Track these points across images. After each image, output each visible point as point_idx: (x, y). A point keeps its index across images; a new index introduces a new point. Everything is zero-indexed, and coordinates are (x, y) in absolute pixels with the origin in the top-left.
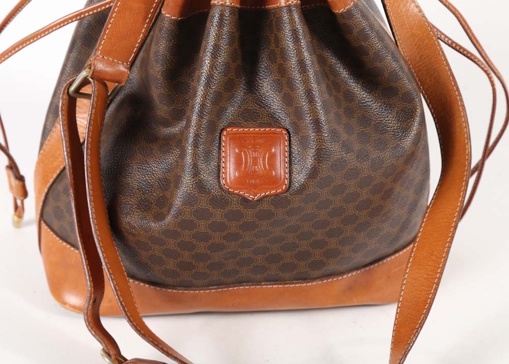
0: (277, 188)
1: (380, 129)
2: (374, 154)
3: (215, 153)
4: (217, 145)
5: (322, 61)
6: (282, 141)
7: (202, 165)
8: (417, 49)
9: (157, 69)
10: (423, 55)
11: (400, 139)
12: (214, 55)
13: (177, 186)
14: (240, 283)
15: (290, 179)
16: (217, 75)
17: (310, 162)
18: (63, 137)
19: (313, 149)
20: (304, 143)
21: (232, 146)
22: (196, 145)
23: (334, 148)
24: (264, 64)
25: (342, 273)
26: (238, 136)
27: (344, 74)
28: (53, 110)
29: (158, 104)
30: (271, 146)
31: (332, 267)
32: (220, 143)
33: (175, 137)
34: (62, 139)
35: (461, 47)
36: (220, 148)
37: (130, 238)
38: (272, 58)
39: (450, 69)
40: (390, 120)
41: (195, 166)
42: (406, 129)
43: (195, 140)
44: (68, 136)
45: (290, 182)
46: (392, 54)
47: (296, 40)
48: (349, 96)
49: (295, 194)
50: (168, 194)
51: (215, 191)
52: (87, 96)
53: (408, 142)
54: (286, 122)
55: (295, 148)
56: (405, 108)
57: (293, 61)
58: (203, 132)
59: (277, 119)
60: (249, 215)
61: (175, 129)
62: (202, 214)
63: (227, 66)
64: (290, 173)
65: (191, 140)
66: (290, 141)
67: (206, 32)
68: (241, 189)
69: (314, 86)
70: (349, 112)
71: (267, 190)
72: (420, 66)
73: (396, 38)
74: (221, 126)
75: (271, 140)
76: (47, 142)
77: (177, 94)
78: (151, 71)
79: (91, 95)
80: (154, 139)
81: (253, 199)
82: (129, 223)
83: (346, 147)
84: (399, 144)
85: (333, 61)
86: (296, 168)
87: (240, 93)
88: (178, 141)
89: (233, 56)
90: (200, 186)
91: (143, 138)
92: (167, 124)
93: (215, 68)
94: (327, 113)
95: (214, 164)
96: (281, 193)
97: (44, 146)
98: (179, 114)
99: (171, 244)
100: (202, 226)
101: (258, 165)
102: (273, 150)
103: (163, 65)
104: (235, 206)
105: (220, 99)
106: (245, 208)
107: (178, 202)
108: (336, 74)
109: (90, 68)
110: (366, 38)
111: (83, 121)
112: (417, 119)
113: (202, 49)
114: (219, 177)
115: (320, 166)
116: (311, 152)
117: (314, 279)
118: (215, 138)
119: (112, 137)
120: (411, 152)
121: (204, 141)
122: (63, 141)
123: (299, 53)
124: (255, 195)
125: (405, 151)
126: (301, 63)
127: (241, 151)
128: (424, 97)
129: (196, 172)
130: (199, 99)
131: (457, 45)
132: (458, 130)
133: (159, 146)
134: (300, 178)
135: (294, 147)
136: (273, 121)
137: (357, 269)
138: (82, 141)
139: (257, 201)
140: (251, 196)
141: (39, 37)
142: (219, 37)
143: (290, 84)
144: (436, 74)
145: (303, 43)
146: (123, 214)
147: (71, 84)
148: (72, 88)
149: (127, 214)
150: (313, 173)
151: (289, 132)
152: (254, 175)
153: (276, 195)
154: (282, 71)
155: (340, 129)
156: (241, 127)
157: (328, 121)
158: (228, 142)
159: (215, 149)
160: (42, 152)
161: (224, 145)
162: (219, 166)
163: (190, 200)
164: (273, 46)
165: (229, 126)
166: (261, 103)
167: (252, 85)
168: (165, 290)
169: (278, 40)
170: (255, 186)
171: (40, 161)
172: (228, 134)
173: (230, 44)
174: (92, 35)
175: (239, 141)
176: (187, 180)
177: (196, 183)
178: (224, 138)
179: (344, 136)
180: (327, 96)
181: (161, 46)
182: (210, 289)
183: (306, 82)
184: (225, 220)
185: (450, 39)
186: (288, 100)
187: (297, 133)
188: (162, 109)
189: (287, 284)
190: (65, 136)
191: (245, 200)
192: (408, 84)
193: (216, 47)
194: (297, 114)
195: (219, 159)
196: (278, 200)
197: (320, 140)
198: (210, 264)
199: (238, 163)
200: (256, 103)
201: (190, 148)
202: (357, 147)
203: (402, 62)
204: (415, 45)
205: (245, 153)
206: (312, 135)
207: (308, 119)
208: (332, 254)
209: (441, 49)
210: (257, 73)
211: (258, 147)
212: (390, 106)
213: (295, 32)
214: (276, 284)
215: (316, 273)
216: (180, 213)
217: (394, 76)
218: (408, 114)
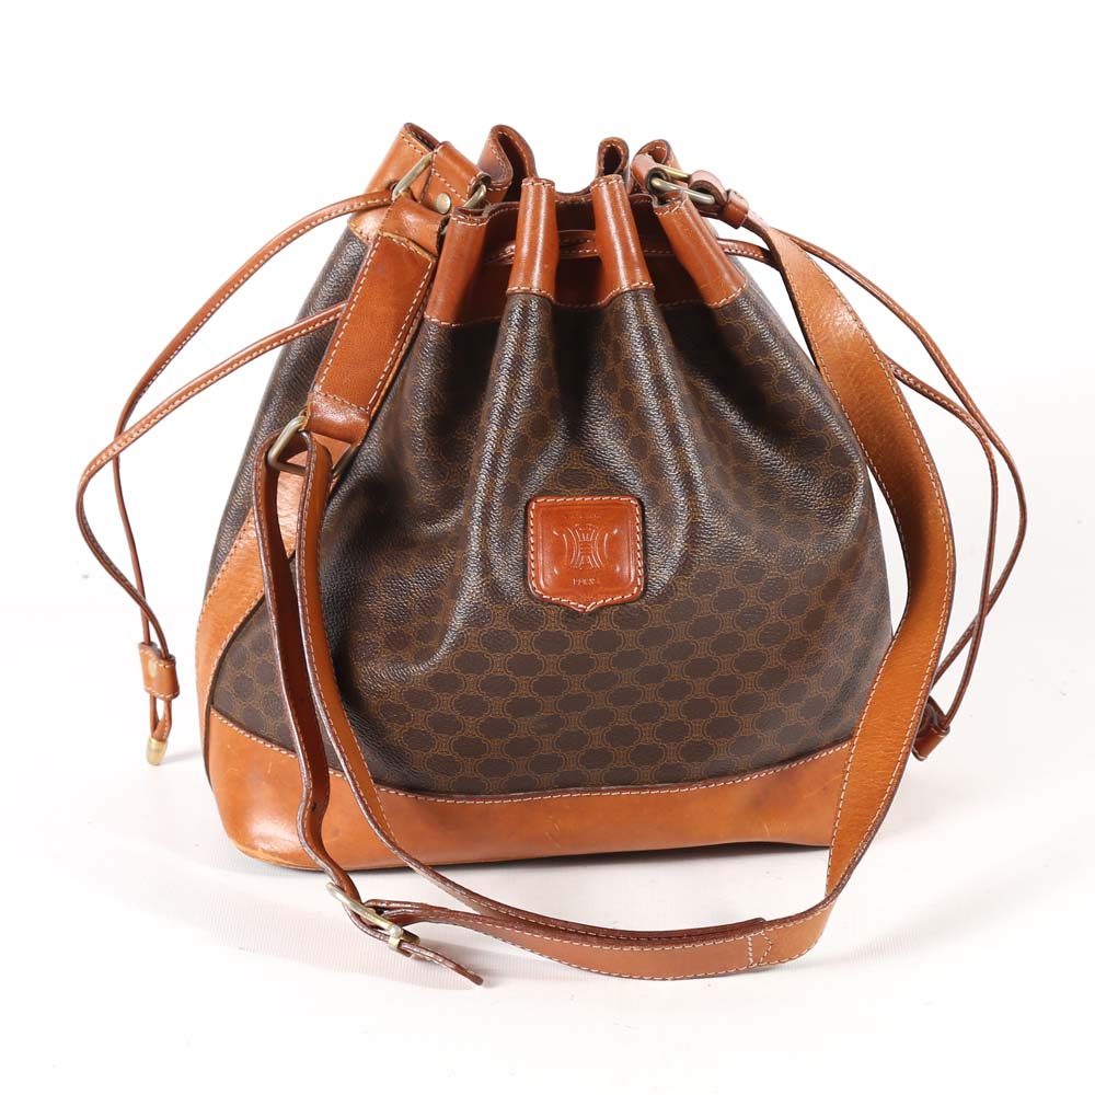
0: (623, 592)
1: (798, 506)
2: (787, 543)
3: (518, 538)
4: (521, 525)
5: (696, 394)
6: (631, 516)
7: (496, 557)
8: (854, 383)
9: (416, 416)
10: (865, 394)
11: (832, 525)
12: (515, 373)
13: (454, 594)
14: (564, 785)
15: (646, 579)
16: (519, 406)
17: (678, 546)
19: (682, 524)
20: (667, 517)
21: (546, 526)
22: (485, 520)
24: (597, 396)
25: (742, 773)
26: (555, 509)
27: (733, 418)
29: (417, 481)
30: (612, 524)
31: (723, 756)
32: (526, 523)
33: (447, 536)
35: (931, 390)
36: (525, 530)
37: (374, 701)
38: (611, 384)
39: (912, 417)
40: (815, 494)
41: (485, 558)
42: (838, 511)
43: (483, 514)
45: (646, 584)
46: (811, 381)
47: (649, 345)
48: (742, 453)
49: (655, 602)
50: (437, 620)
51: (520, 601)
52: (297, 469)
53: (845, 532)
54: (637, 485)
55: (653, 528)
56: (836, 475)
57: (645, 379)
58: (497, 502)
59: (622, 484)
60: (578, 643)
61: (446, 525)
62: (497, 641)
63: (535, 392)
64: (646, 567)
66: (643, 516)
67: (500, 338)
68: (564, 595)
69: (681, 418)
70: (743, 476)
71: (608, 594)
72: (862, 413)
73: (818, 362)
74: (527, 495)
77: (450, 461)
78: (405, 424)
79: (304, 468)
80: (413, 544)
81: (584, 609)
82: (372, 675)
83: (739, 525)
84: (829, 532)
85: (714, 396)
86: (655, 558)
87: (557, 444)
89: (544, 377)
90: (493, 590)
91: (391, 545)
92: (433, 516)
93: (516, 394)
94: (703, 463)
95: (515, 556)
96: (630, 601)
97: (215, 583)
98: (453, 495)
99: (446, 703)
100: (498, 664)
101: (590, 555)
102: (616, 531)
103: (425, 409)
104: (553, 625)
105: (526, 448)
106: (570, 629)
107: (457, 621)
108: (720, 417)
109: (305, 414)
110: (764, 349)
111: (289, 521)
112: (860, 493)
113: (494, 366)
114: (525, 577)
115: (695, 552)
116: (681, 530)
117: (692, 781)
118: (518, 515)
120: (851, 546)
121: (498, 517)
123: (654, 365)
124: (587, 604)
125: (840, 545)
126: (658, 380)
127: (561, 533)
128: (872, 471)
129: (486, 567)
130: (489, 447)
131: (924, 385)
132: (930, 522)
133: (419, 551)
134: (663, 575)
135: (651, 526)
136: (615, 485)
137: (768, 766)
138: (288, 554)
139: (590, 614)
140: (580, 606)
141: (216, 378)
142: (521, 342)
143: (642, 420)
144: (889, 427)
145: (661, 349)
146: (361, 661)
147: (271, 446)
148: (273, 453)
149: (370, 658)
150: (686, 564)
151: (641, 503)
152: (585, 571)
153: (623, 603)
154: (628, 401)
155: (728, 496)
156: (561, 496)
157: (706, 480)
158: (539, 520)
159: (517, 533)
160: (210, 592)
161: (532, 525)
162: (525, 561)
163: (477, 618)
164: (610, 364)
165: (541, 494)
166: (593, 459)
167: (577, 432)
168: (433, 799)
169: (618, 349)
170: (586, 589)
171: (207, 609)
173: (541, 355)
174: (303, 381)
175: (558, 517)
176: (472, 582)
177: (488, 585)
178: (532, 514)
179: (734, 508)
180: (703, 438)
181: (423, 374)
182: (512, 798)
183: (667, 411)
184: (536, 652)
185: (911, 376)
186: (641, 448)
187: (654, 503)
188: (423, 490)
189: (645, 789)
191: (571, 614)
192: (841, 432)
193: (518, 361)
194: (655, 469)
195: (526, 548)
196: (627, 613)
197: (694, 509)
198: (512, 741)
199: (558, 553)
200: (585, 460)
201: (476, 527)
202: (757, 528)
203: (829, 396)
204: (851, 376)
205: (569, 535)
206: (680, 500)
207: (672, 472)
208: (723, 728)
210: (584, 412)
211: (591, 525)
212: (813, 472)
213: (646, 332)
214: (627, 790)
215: (696, 768)
216: (461, 640)
217: (815, 419)
218: (843, 487)
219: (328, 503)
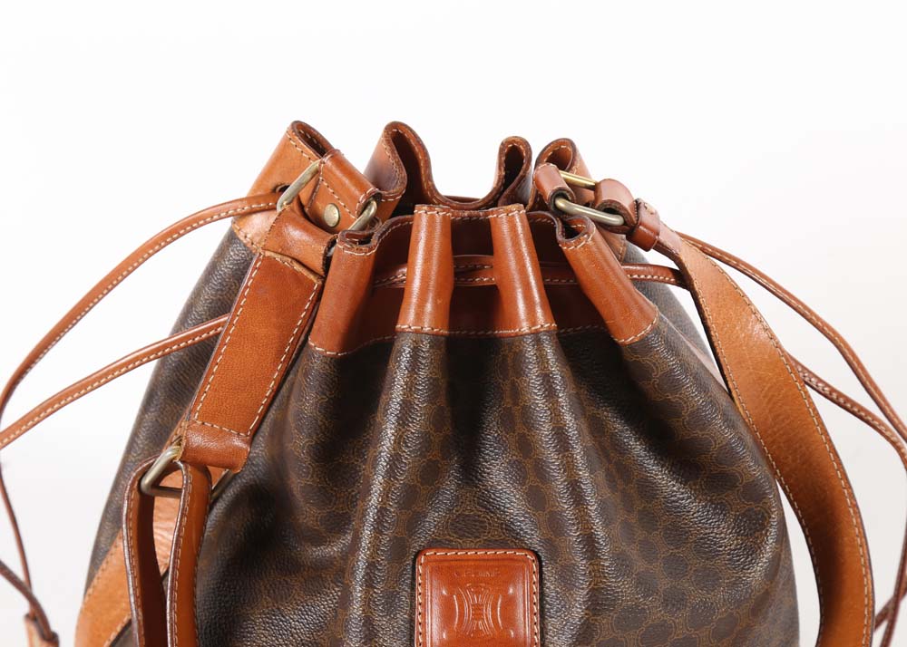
1: (706, 549)
2: (696, 597)
3: (404, 597)
4: (408, 581)
5: (596, 428)
6: (527, 573)
7: (380, 620)
8: (768, 403)
9: (300, 444)
10: (779, 415)
11: (743, 568)
12: (403, 421)
16: (407, 455)
17: (578, 612)
18: (129, 568)
19: (583, 589)
20: (566, 577)
21: (435, 583)
22: (369, 583)
23: (623, 588)
24: (492, 432)
26: (446, 564)
27: (637, 448)
28: (111, 516)
29: (302, 504)
30: (507, 583)
32: (413, 579)
33: (332, 563)
34: (127, 574)
35: (847, 400)
36: (413, 588)
38: (508, 421)
39: (830, 441)
40: (723, 533)
41: (368, 621)
42: (753, 550)
43: (367, 574)
44: (137, 567)
46: (724, 415)
47: (550, 393)
48: (647, 490)
52: (174, 492)
53: (757, 572)
54: (534, 539)
55: (550, 586)
56: (749, 510)
57: (545, 430)
58: (382, 558)
59: (518, 534)
61: (333, 549)
63: (426, 440)
64: (543, 632)
65: (360, 574)
66: (541, 573)
67: (388, 378)
69: (584, 474)
70: (649, 519)
72: (775, 433)
73: (731, 386)
74: (416, 546)
75: (508, 572)
76: (99, 573)
77: (336, 486)
78: (289, 446)
79: (181, 489)
80: (292, 567)
83: (645, 584)
84: (740, 578)
85: (617, 425)
86: (553, 623)
87: (450, 486)
88: (338, 571)
89: (436, 420)
91: (274, 567)
92: (319, 540)
93: (405, 443)
94: (607, 523)
95: (402, 616)
97: (95, 581)
98: (340, 520)
101: (483, 619)
102: (511, 591)
103: (310, 435)
105: (412, 500)
108: (622, 450)
109: (180, 445)
110: (676, 386)
111: (165, 535)
112: (773, 531)
113: (381, 409)
114: (411, 641)
115: (596, 620)
116: (581, 595)
118: (405, 570)
119: (218, 564)
120: (763, 591)
121: (383, 576)
122: (128, 578)
123: (556, 415)
125: (752, 591)
126: (560, 433)
127: (451, 593)
128: (784, 489)
129: (370, 633)
130: (374, 500)
131: (840, 395)
132: (847, 549)
133: (303, 580)
135: (548, 584)
136: (508, 537)
141: (89, 388)
142: (410, 387)
143: (540, 470)
144: (804, 448)
145: (563, 398)
147: (144, 473)
148: (147, 480)
150: (585, 634)
151: (538, 557)
152: (476, 637)
154: (526, 446)
155: (633, 552)
156: (453, 549)
157: (610, 539)
158: (428, 576)
159: (404, 590)
160: (90, 591)
161: (420, 581)
162: (412, 621)
164: (508, 402)
165: (430, 547)
166: (487, 503)
167: (471, 472)
169: (516, 393)
171: (87, 609)
172: (428, 562)
173: (432, 399)
174: (185, 382)
175: (450, 575)
178: (420, 569)
179: (640, 565)
180: (607, 493)
181: (307, 402)
183: (569, 466)
185: (827, 385)
186: (537, 499)
187: (553, 559)
188: (308, 513)
190: (132, 567)
192: (754, 468)
193: (407, 406)
194: (554, 525)
195: (413, 607)
197: (596, 574)
199: (447, 615)
200: (478, 504)
201: (359, 588)
202: (664, 584)
203: (743, 429)
204: (764, 397)
205: (459, 596)
206: (582, 563)
207: (574, 534)
209: (812, 403)
210: (479, 448)
211: (483, 585)
212: (721, 508)
213: (546, 378)
217: (729, 454)
218: (757, 522)
219: (211, 509)
